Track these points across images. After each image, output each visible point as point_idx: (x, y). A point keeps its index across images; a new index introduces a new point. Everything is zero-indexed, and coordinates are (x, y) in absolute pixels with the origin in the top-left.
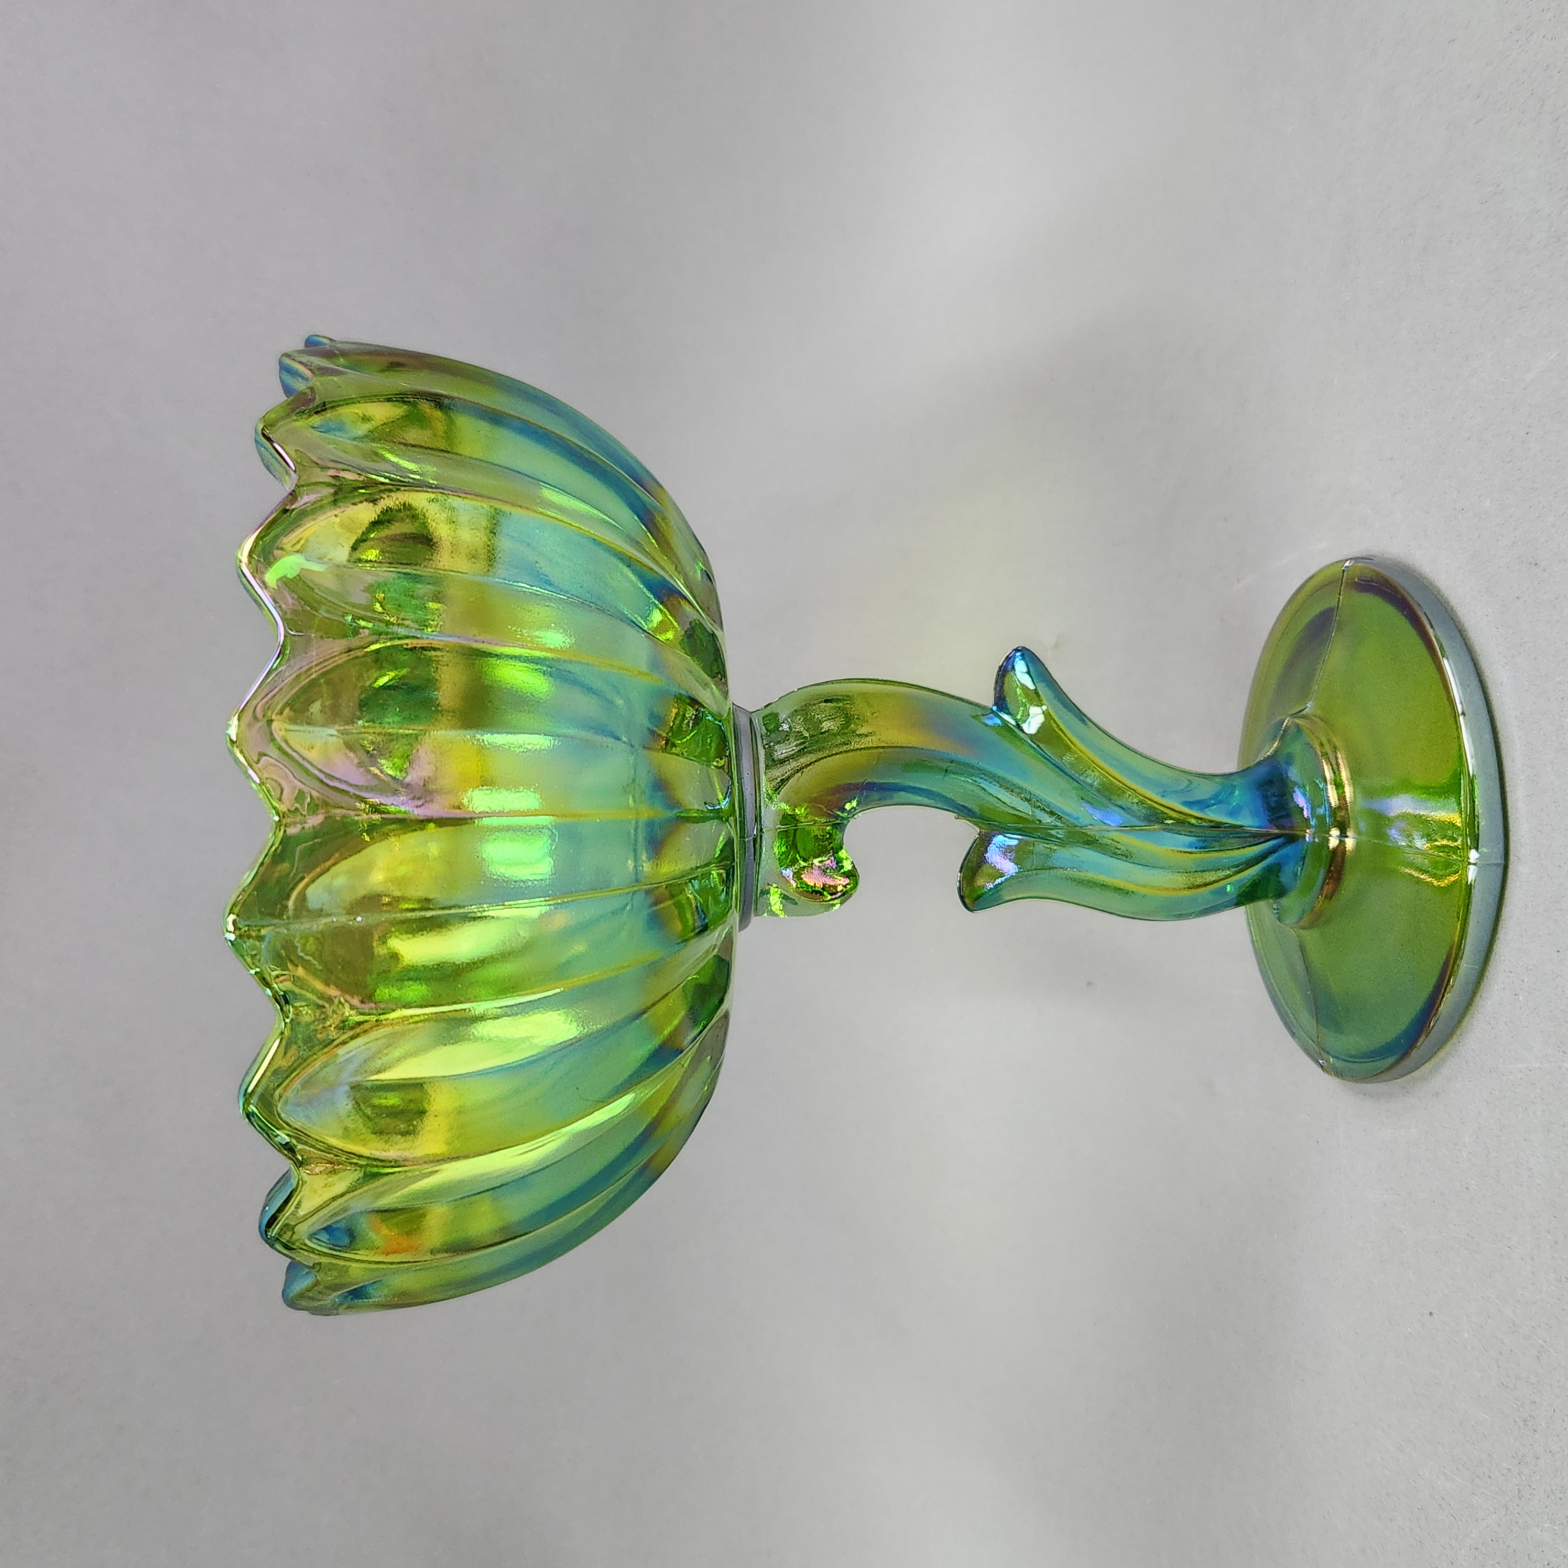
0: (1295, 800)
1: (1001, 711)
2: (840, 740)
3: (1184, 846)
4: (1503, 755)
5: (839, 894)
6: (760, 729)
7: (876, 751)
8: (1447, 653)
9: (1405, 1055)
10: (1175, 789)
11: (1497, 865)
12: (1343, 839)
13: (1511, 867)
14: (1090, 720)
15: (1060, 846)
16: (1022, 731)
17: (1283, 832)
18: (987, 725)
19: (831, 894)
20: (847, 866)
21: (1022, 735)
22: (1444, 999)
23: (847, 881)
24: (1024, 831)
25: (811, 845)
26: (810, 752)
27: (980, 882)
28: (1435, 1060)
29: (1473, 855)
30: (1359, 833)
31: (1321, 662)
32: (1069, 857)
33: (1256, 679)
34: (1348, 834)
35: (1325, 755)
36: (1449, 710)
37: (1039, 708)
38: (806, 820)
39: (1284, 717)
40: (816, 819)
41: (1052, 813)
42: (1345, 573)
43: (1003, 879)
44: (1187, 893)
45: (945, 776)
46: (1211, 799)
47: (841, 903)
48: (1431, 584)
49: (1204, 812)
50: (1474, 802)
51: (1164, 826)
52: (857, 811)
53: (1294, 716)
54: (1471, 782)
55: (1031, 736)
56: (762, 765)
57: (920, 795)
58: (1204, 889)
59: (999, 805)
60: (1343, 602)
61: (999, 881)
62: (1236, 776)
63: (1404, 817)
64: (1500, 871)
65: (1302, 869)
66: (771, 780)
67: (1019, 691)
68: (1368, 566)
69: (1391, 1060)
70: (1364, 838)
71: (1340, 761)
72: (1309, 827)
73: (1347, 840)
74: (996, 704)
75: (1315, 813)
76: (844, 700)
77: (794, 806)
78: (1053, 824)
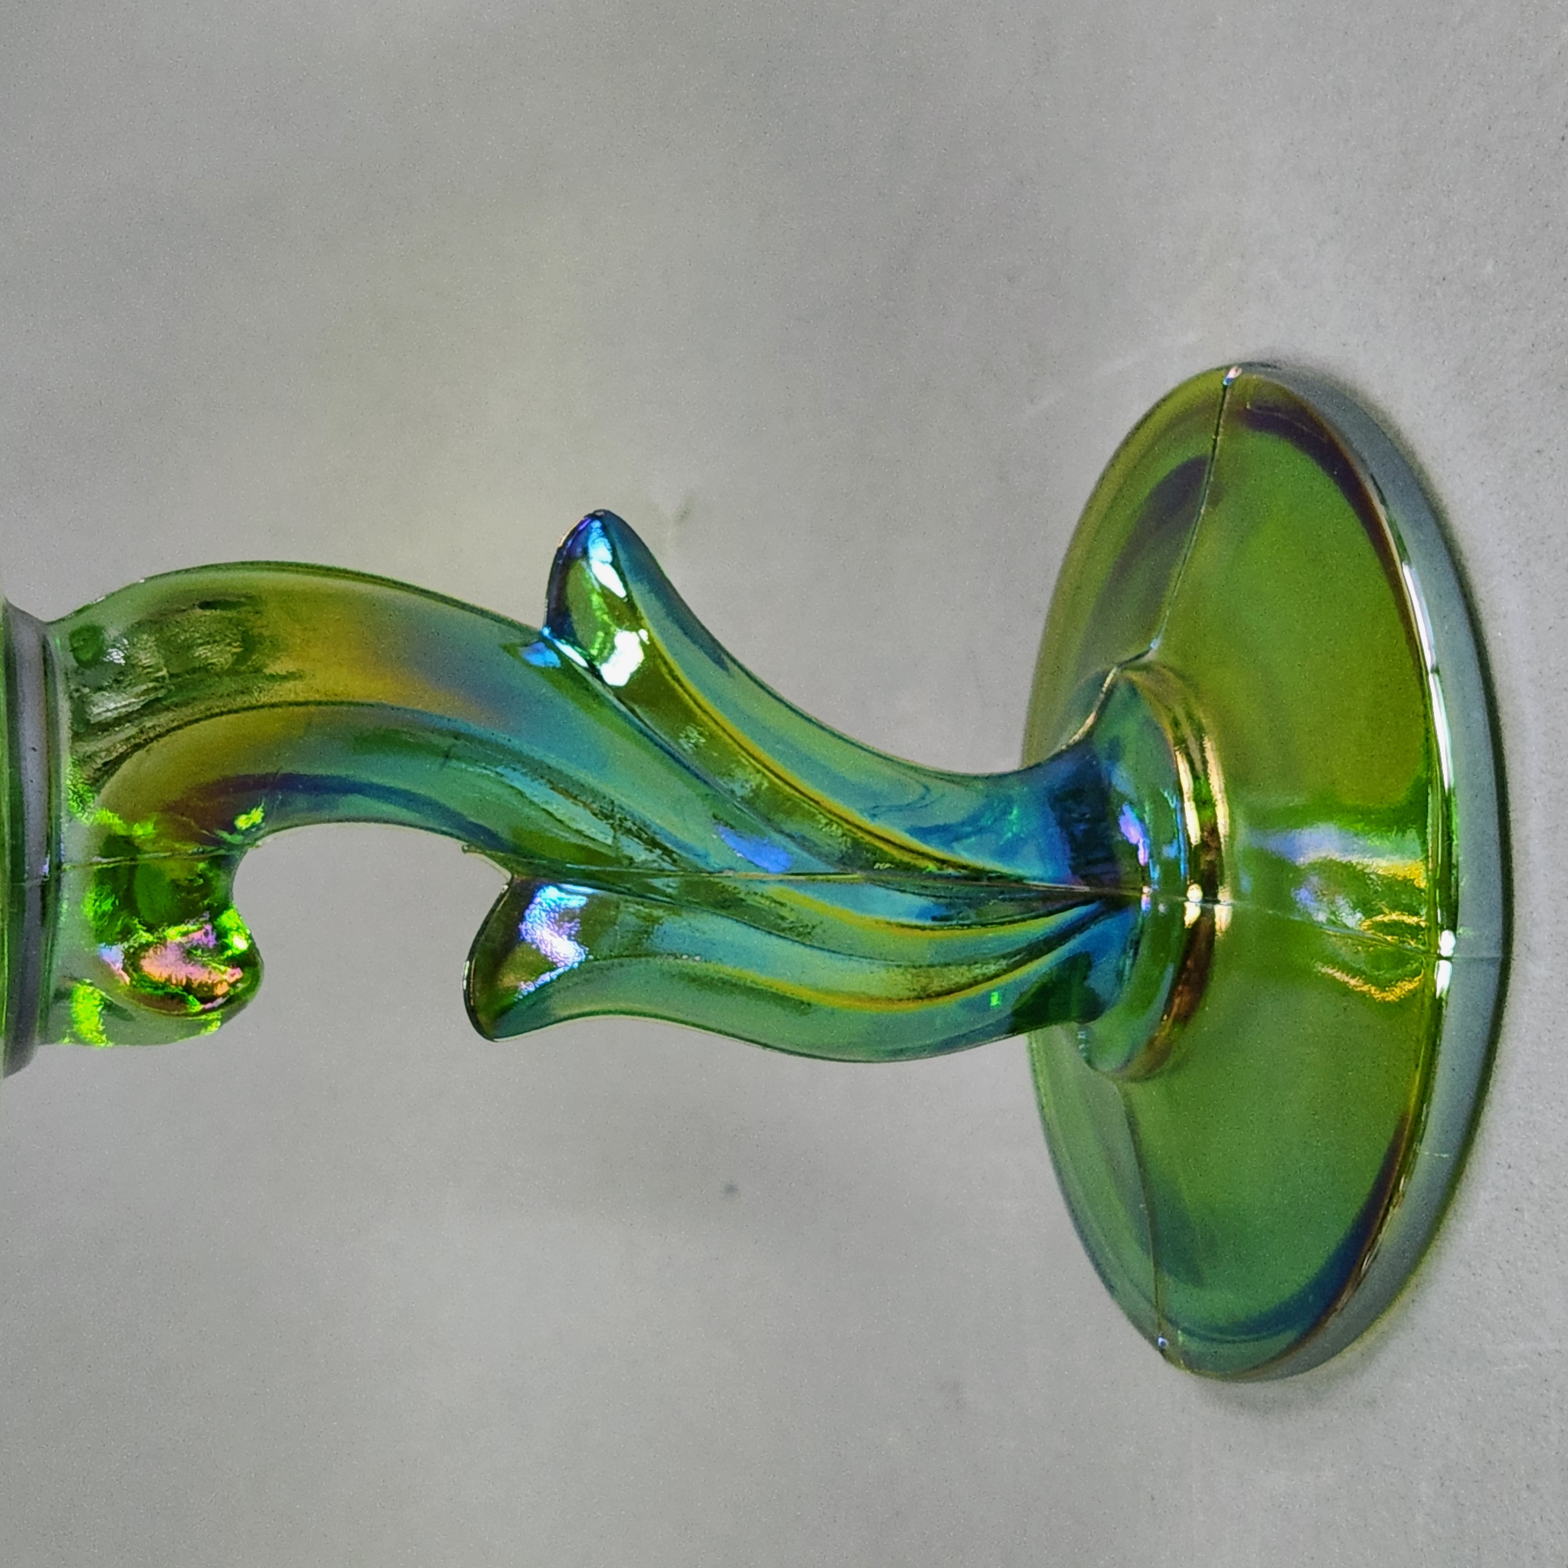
0: (1123, 829)
1: (560, 637)
2: (230, 685)
3: (908, 914)
4: (1507, 752)
5: (220, 1001)
6: (63, 659)
7: (302, 709)
8: (1410, 553)
9: (1316, 1324)
10: (896, 802)
11: (1491, 961)
12: (1209, 906)
13: (1514, 964)
14: (734, 661)
15: (670, 909)
16: (599, 677)
17: (1099, 890)
18: (528, 665)
19: (203, 1001)
20: (239, 944)
21: (596, 684)
22: (1389, 1217)
23: (238, 973)
24: (599, 879)
25: (164, 901)
26: (168, 709)
27: (508, 979)
28: (1369, 1338)
29: (1447, 942)
30: (1237, 894)
31: (1180, 563)
32: (686, 932)
33: (1059, 590)
34: (1220, 896)
35: (1181, 742)
36: (1410, 662)
37: (634, 634)
38: (154, 848)
39: (1106, 667)
40: (177, 845)
41: (653, 844)
42: (1229, 392)
43: (554, 975)
44: (912, 1006)
45: (443, 765)
46: (963, 824)
47: (224, 1020)
48: (1386, 421)
49: (952, 849)
50: (1450, 839)
51: (874, 876)
52: (261, 832)
53: (1123, 666)
54: (1447, 802)
55: (616, 690)
56: (65, 733)
57: (395, 803)
58: (947, 999)
59: (549, 825)
60: (1222, 447)
61: (546, 977)
62: (1012, 779)
63: (1326, 868)
64: (1494, 971)
65: (1133, 965)
66: (82, 762)
67: (596, 599)
68: (1270, 379)
69: (1289, 1336)
70: (1250, 906)
71: (1210, 755)
72: (1146, 881)
73: (1217, 908)
74: (549, 623)
75: (1159, 853)
76: (243, 604)
77: (131, 817)
78: (655, 865)
